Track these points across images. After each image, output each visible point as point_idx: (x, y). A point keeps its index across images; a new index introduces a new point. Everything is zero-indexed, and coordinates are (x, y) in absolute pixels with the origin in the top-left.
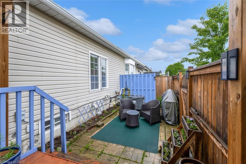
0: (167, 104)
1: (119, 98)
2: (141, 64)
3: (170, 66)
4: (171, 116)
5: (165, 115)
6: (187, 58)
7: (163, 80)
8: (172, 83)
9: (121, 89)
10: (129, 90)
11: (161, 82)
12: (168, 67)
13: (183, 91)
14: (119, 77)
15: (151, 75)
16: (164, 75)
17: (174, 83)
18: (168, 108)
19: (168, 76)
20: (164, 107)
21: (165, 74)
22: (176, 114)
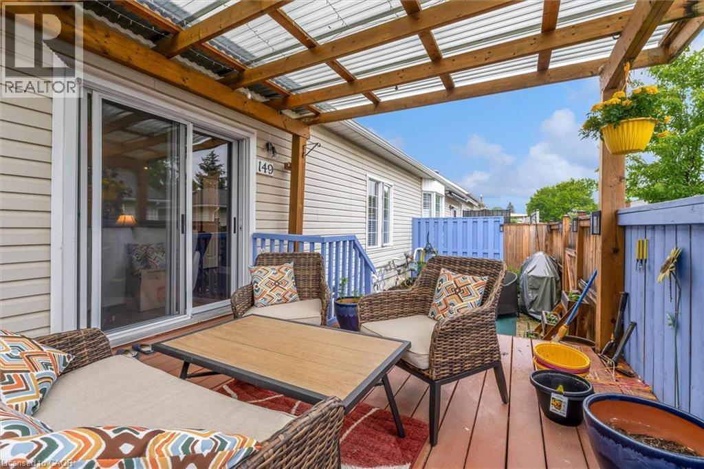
0: (533, 281)
1: (413, 267)
2: (458, 192)
3: (543, 192)
4: (542, 304)
5: (527, 303)
6: (592, 179)
7: (523, 231)
8: (546, 240)
9: (416, 251)
10: (434, 252)
11: (519, 237)
12: (535, 195)
13: (569, 255)
14: (411, 223)
15: (493, 220)
16: (522, 217)
17: (552, 241)
18: (537, 289)
19: (538, 222)
20: (527, 288)
21: (527, 215)
22: (554, 300)
